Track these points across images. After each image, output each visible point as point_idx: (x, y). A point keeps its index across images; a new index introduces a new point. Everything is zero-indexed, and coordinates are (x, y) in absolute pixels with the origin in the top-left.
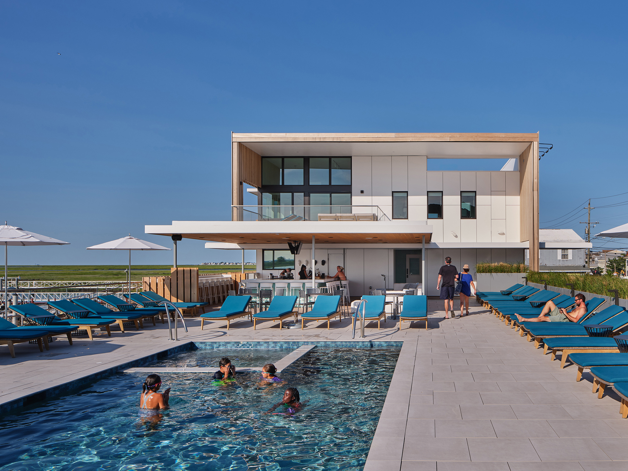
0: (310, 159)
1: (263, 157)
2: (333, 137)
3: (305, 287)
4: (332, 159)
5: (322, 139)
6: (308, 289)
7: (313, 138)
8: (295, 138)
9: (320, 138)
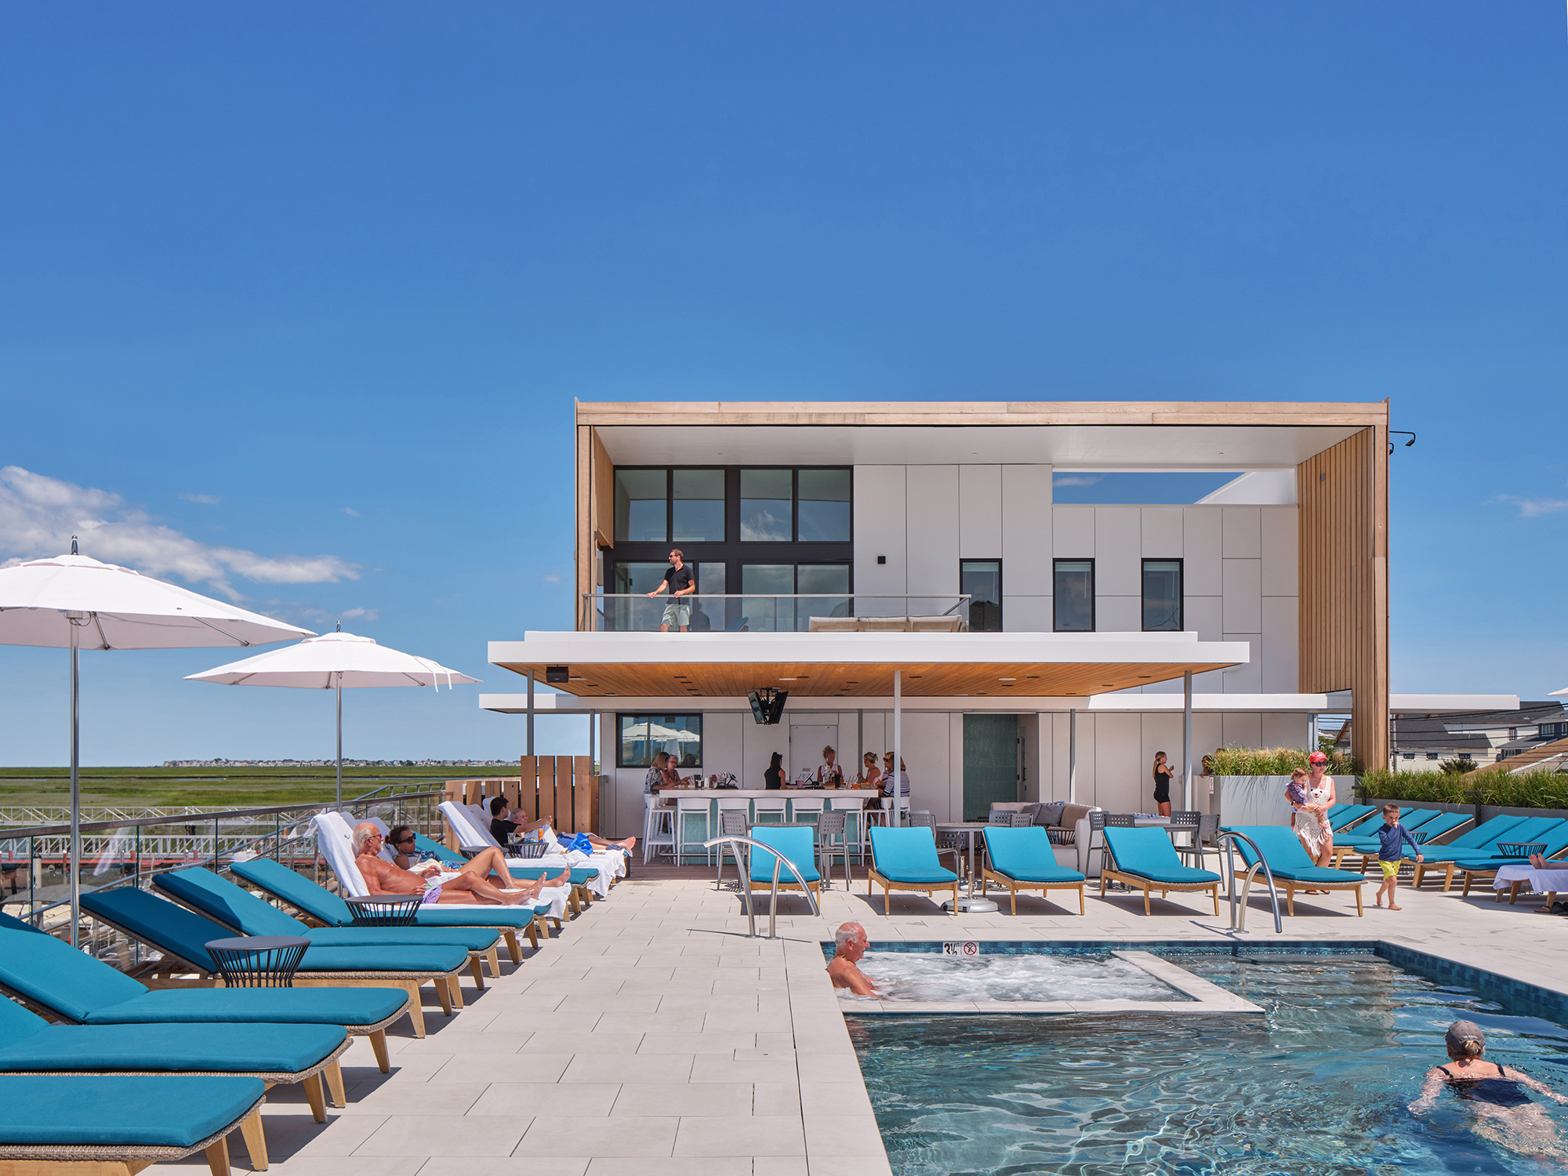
0: (743, 472)
1: (616, 468)
2: (845, 414)
3: (793, 810)
4: (801, 472)
5: (814, 417)
6: (798, 814)
7: (791, 415)
8: (745, 415)
9: (810, 415)
